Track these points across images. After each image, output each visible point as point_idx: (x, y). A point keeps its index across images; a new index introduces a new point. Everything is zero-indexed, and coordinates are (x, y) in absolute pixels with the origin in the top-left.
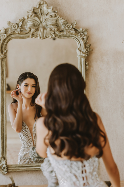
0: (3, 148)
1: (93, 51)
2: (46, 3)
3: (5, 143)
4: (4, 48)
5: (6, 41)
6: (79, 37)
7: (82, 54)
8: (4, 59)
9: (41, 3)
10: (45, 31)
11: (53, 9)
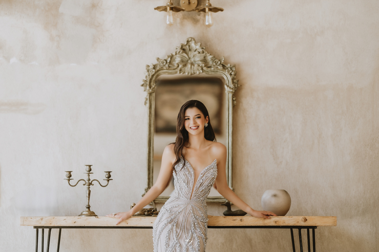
0: (149, 179)
2: (194, 40)
3: (151, 174)
4: (152, 83)
5: (155, 77)
6: (227, 72)
7: (229, 89)
8: (152, 94)
9: (189, 40)
10: (193, 66)
11: (201, 45)
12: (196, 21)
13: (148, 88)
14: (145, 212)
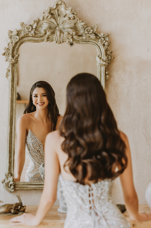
0: (10, 163)
1: (115, 59)
7: (102, 62)
8: (15, 65)
9: (59, 3)
11: (72, 10)
13: (10, 57)
14: (11, 208)
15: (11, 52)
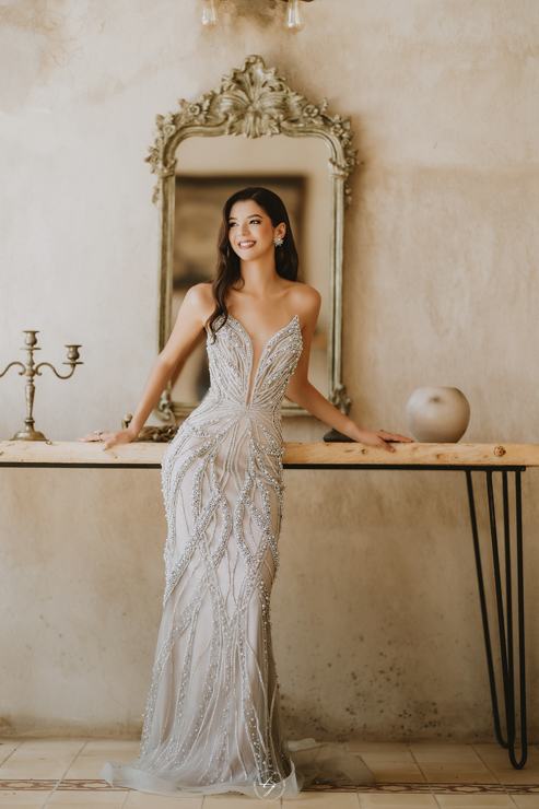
2: (262, 60)
4: (169, 155)
5: (175, 141)
6: (333, 133)
7: (337, 171)
8: (169, 179)
9: (251, 61)
10: (258, 119)
11: (276, 73)
12: (265, 21)
13: (160, 165)
14: (154, 433)
15: (161, 155)
